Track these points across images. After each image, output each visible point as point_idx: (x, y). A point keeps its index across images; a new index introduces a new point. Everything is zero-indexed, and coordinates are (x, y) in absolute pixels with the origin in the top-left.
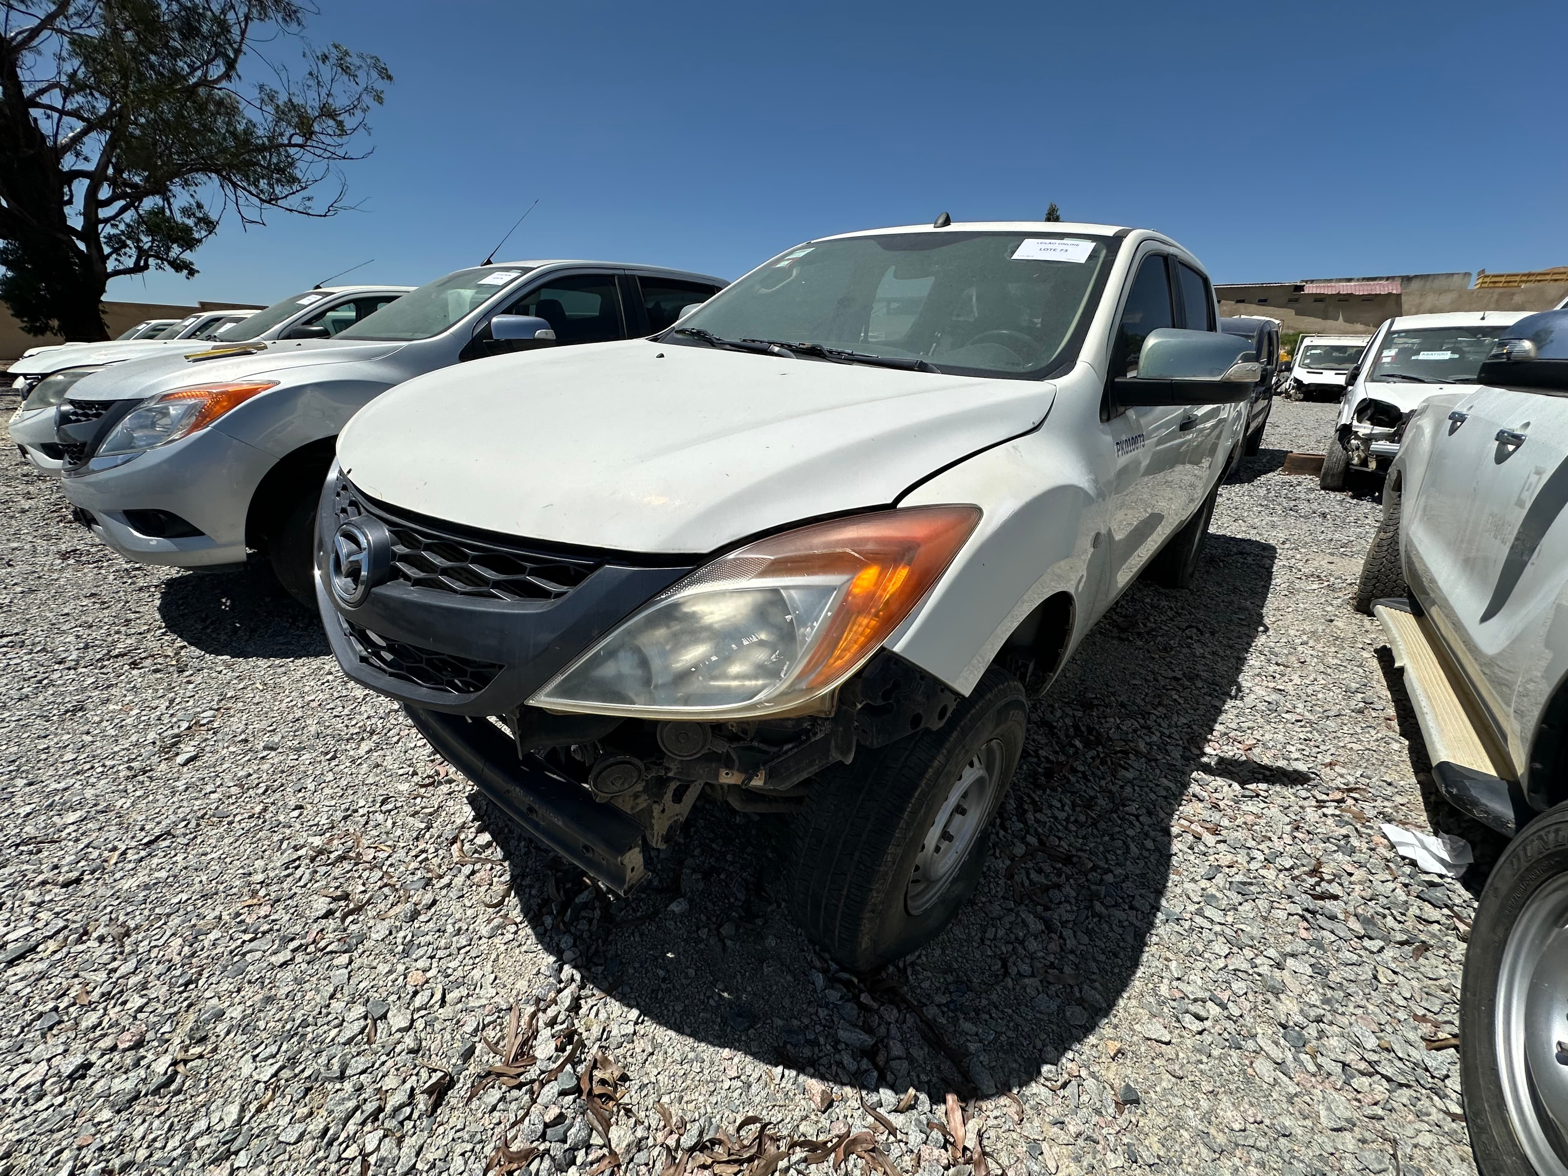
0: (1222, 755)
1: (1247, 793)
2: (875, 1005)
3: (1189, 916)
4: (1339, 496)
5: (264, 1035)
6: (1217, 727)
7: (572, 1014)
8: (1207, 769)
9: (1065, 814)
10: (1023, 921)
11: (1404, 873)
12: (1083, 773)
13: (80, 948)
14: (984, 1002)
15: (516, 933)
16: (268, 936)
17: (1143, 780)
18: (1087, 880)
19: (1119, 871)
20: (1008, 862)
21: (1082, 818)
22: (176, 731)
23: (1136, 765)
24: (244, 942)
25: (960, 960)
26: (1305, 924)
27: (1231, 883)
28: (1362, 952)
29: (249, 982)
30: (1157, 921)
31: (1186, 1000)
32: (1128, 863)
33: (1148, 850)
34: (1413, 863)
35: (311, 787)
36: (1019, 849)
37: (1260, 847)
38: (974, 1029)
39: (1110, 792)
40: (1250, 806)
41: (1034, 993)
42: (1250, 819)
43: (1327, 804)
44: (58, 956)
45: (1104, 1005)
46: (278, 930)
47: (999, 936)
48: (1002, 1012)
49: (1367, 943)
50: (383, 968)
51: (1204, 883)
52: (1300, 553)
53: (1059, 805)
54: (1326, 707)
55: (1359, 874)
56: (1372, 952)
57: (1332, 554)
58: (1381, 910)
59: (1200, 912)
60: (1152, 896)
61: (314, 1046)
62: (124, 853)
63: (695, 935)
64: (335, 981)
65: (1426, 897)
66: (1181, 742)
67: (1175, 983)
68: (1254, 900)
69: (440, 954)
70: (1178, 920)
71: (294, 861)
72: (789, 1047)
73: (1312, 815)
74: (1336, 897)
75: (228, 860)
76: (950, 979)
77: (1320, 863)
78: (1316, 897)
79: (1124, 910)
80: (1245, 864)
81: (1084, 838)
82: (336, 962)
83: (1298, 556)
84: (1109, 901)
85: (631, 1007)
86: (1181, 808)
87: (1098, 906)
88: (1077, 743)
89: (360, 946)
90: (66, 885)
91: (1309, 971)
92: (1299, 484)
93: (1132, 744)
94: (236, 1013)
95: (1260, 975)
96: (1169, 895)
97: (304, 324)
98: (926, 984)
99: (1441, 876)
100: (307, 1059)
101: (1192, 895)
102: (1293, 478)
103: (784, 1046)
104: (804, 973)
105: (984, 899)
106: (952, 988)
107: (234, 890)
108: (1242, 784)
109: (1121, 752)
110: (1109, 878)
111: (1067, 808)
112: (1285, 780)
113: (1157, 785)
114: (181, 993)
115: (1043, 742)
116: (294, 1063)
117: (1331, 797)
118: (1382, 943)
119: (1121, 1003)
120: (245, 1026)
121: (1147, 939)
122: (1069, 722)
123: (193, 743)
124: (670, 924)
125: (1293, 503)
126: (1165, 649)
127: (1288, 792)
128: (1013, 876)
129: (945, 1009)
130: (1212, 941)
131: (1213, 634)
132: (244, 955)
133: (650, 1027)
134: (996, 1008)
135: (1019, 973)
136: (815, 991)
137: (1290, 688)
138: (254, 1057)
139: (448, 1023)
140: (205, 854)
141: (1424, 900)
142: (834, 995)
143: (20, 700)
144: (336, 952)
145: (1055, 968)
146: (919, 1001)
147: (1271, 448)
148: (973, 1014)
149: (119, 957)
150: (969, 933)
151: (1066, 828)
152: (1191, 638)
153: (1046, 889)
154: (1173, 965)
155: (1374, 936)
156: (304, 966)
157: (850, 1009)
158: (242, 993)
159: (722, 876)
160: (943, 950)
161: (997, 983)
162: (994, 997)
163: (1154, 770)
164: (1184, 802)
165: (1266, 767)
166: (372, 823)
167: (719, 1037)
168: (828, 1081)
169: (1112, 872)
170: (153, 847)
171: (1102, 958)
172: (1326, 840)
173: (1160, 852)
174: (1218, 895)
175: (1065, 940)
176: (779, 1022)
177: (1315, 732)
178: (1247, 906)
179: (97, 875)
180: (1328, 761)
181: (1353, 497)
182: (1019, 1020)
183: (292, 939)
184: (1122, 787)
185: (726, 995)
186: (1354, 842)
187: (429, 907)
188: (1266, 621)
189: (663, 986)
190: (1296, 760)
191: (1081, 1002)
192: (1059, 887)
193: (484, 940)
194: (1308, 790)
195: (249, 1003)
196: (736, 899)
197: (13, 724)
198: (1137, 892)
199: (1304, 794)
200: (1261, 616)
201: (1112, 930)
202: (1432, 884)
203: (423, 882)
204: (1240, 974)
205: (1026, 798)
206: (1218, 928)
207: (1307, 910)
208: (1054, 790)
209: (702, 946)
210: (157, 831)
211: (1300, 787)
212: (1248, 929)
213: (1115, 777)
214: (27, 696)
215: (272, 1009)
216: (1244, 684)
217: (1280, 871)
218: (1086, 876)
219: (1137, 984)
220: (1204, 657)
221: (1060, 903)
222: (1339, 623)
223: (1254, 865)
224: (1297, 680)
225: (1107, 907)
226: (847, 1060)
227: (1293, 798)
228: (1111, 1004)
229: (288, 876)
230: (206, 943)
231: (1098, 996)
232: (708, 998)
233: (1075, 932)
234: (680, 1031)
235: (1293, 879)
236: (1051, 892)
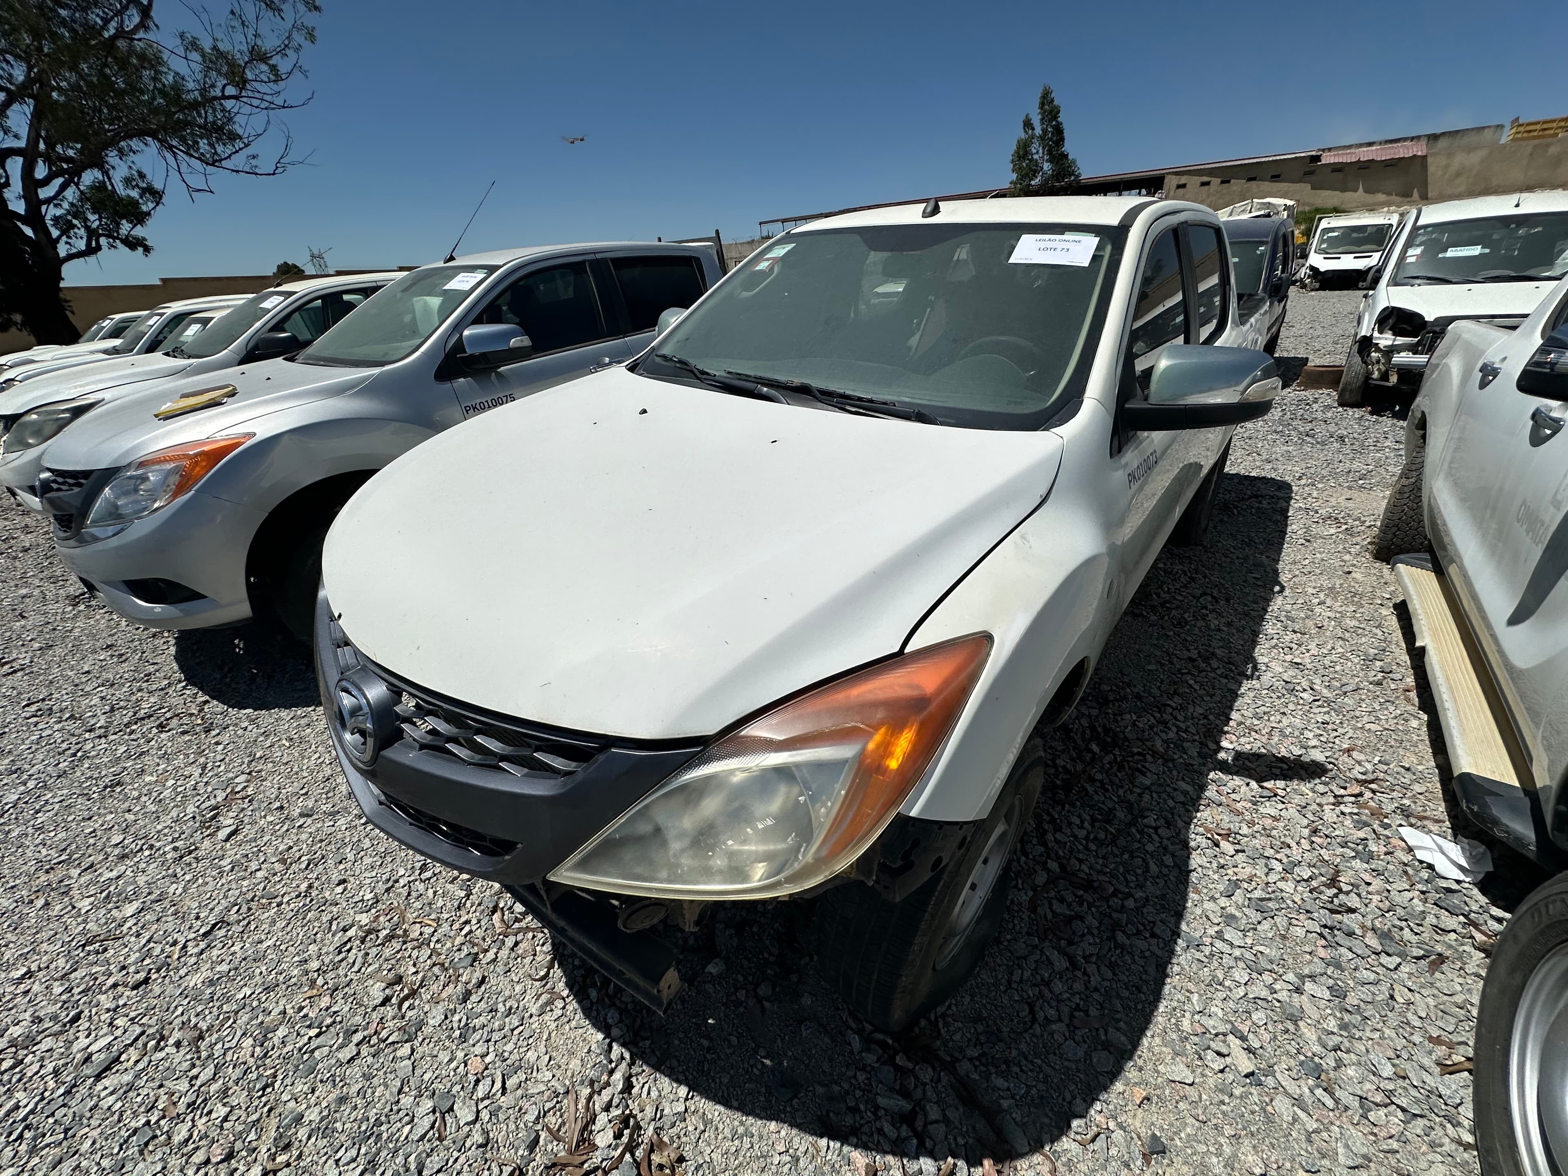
0: (1239, 748)
1: (1266, 793)
2: (910, 1066)
3: (1209, 940)
4: (1358, 413)
5: (343, 1138)
6: (1234, 715)
7: (626, 1095)
8: (1224, 767)
9: (1085, 832)
10: (1048, 958)
11: (1421, 878)
12: (1101, 782)
13: (162, 1055)
14: (1014, 1053)
15: (564, 1008)
16: (332, 1029)
17: (1161, 785)
18: (1109, 907)
19: (1139, 894)
20: (1030, 894)
21: (1102, 835)
22: (213, 802)
23: (1153, 768)
24: (310, 1038)
25: (988, 1006)
26: (1323, 942)
27: (1249, 899)
28: (1379, 970)
29: (321, 1081)
30: (1178, 949)
31: (1208, 1035)
32: (1148, 883)
33: (1167, 866)
34: (1431, 867)
35: (350, 856)
36: (1041, 878)
37: (1278, 856)
38: (1006, 1084)
39: (1128, 802)
40: (1269, 808)
41: (1061, 1040)
42: (1268, 822)
43: (1346, 799)
44: (141, 1066)
45: (1129, 1047)
46: (341, 1022)
47: (1025, 978)
48: (1032, 1062)
49: (1384, 959)
50: (444, 1057)
51: (1223, 902)
52: (1317, 489)
53: (1078, 822)
54: (1344, 680)
55: (1377, 884)
56: (1388, 969)
57: (1350, 488)
58: (1398, 923)
59: (1220, 935)
60: (1173, 920)
61: (391, 1146)
62: (185, 947)
63: (733, 998)
64: (401, 1074)
65: (1443, 904)
66: (1197, 738)
67: (1197, 1017)
68: (1272, 918)
69: (496, 1036)
70: (1198, 946)
71: (346, 943)
72: (831, 1115)
73: (1330, 815)
74: (1352, 911)
75: (283, 947)
76: (980, 1028)
77: (1337, 872)
78: (1332, 911)
79: (1146, 938)
80: (1263, 877)
81: (1104, 858)
82: (399, 1054)
83: (1315, 494)
84: (1131, 929)
85: (680, 1082)
86: (1199, 815)
87: (1120, 937)
88: (1095, 747)
89: (419, 1033)
90: (136, 987)
91: (1327, 995)
92: (1316, 401)
93: (1148, 743)
94: (313, 1115)
95: (1279, 1001)
96: (1188, 916)
97: (271, 330)
98: (957, 1037)
99: (1458, 882)
100: (385, 1160)
101: (1211, 917)
102: (1309, 394)
103: (828, 1115)
104: (841, 1033)
105: (1009, 937)
106: (983, 1038)
107: (293, 980)
108: (1260, 780)
109: (1139, 754)
110: (1130, 903)
111: (1086, 825)
112: (1303, 773)
113: (1175, 790)
114: (260, 1097)
115: (1060, 748)
116: (374, 1166)
117: (1349, 791)
118: (1399, 960)
119: (1145, 1042)
120: (325, 1129)
121: (1169, 970)
122: (1085, 722)
123: (231, 814)
124: (709, 988)
125: (1309, 427)
126: (1180, 623)
127: (1305, 787)
128: (1036, 908)
129: (977, 1063)
130: (1232, 967)
131: (1228, 600)
132: (313, 1051)
133: (701, 1103)
134: (1026, 1058)
135: (1046, 1018)
136: (852, 1052)
137: (1307, 660)
138: (337, 1161)
139: (511, 1111)
140: (261, 942)
141: (1441, 908)
142: (870, 1059)
143: (59, 777)
144: (398, 1042)
145: (1080, 1010)
146: (951, 1056)
147: (1285, 355)
148: (1004, 1067)
149: (198, 1063)
150: (996, 977)
151: (1087, 848)
152: (1206, 608)
153: (1069, 920)
154: (1195, 998)
155: (1391, 952)
156: (370, 1059)
157: (887, 1073)
158: (317, 1094)
159: (755, 929)
160: (972, 996)
161: (1026, 1031)
162: (1023, 1047)
163: (1171, 771)
164: (1202, 808)
165: (1283, 759)
166: (414, 894)
167: (764, 1109)
168: (871, 1150)
169: (1132, 896)
170: (211, 937)
171: (1126, 994)
172: (1344, 845)
173: (1180, 868)
174: (1238, 914)
175: (1089, 977)
176: (820, 1090)
177: (1333, 714)
178: (1266, 925)
179: (163, 973)
180: (1346, 746)
181: (1372, 413)
182: (1048, 1070)
183: (356, 1031)
184: (1140, 795)
185: (767, 1062)
186: (1373, 847)
187: (479, 986)
188: (1283, 578)
189: (709, 1056)
190: (1314, 747)
191: (1107, 1046)
192: (1082, 919)
193: (535, 1018)
194: (1326, 784)
195: (324, 1104)
196: (770, 954)
197: (57, 806)
198: (1158, 918)
199: (1321, 788)
200: (1276, 573)
201: (1134, 962)
202: (1449, 890)
203: (470, 959)
204: (1259, 1002)
205: (1045, 817)
206: (1237, 952)
207: (1325, 926)
208: (1073, 805)
209: (742, 1010)
210: (212, 920)
211: (1317, 781)
212: (1267, 951)
213: (1132, 783)
214: (65, 772)
215: (346, 1109)
216: (1261, 659)
217: (1299, 882)
218: (1108, 901)
219: (1160, 1019)
220: (1219, 630)
221: (1083, 935)
222: (1357, 575)
223: (1273, 878)
224: (1314, 651)
225: (1129, 937)
226: (887, 1128)
227: (1311, 794)
228: (1135, 1044)
229: (342, 960)
230: (276, 1040)
231: (1123, 1038)
232: (752, 1067)
233: (1098, 967)
234: (728, 1105)
235: (1311, 892)
236: (1074, 924)
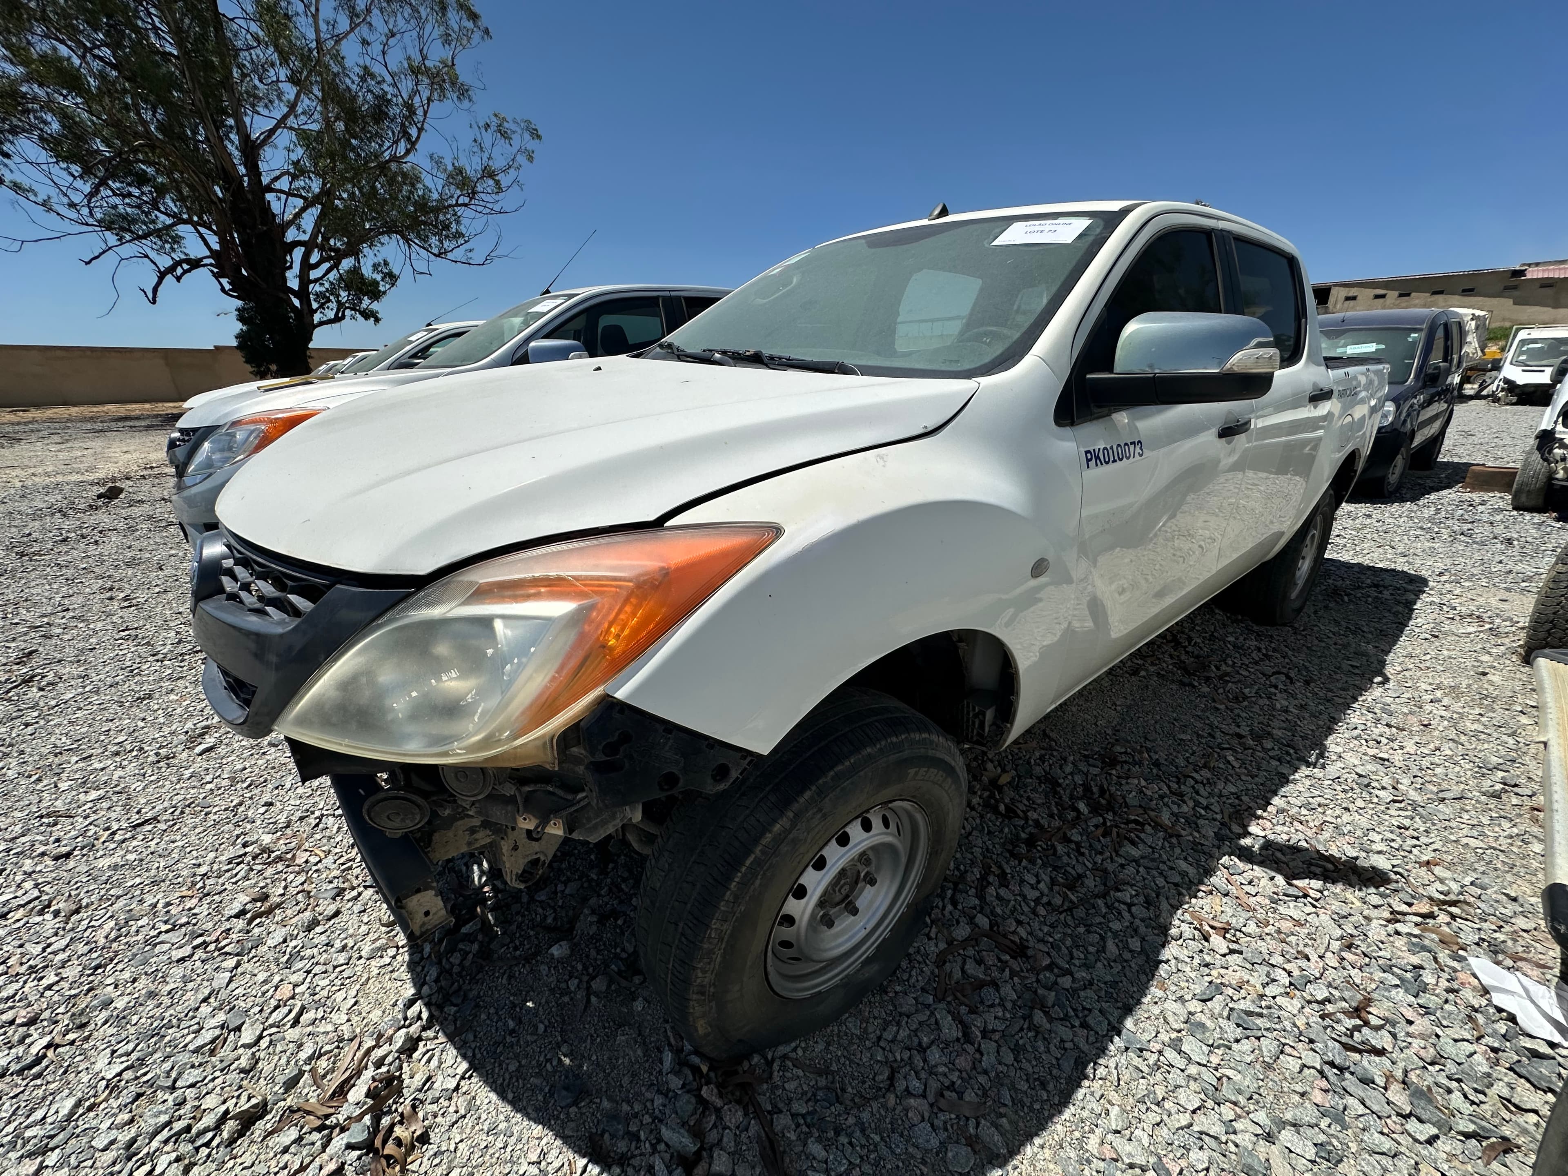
0: (1272, 837)
1: (1296, 892)
2: (719, 1103)
3: (1157, 1047)
4: (1538, 518)
5: (132, 1030)
6: (1276, 801)
7: (403, 1057)
8: (1246, 855)
9: (1037, 894)
10: (937, 1023)
11: (1495, 1031)
12: (1078, 844)
13: (38, 919)
14: (851, 1120)
15: (394, 957)
16: (184, 929)
17: (1153, 860)
18: (1038, 981)
19: (1082, 974)
20: (942, 946)
21: (1058, 901)
22: (209, 722)
23: (1149, 841)
24: (160, 933)
25: (842, 1060)
26: (1324, 1084)
27: (1231, 1009)
28: (1404, 1140)
29: (146, 973)
30: (1112, 1047)
31: (1119, 1164)
32: (1099, 964)
33: (1131, 951)
34: (1512, 1018)
35: (288, 786)
36: (962, 931)
37: (1288, 966)
38: (824, 1153)
39: (1105, 871)
40: (1293, 910)
41: (916, 1120)
42: (1286, 926)
43: (1408, 918)
44: (18, 925)
45: (1004, 1151)
46: (195, 925)
47: (899, 1038)
48: (868, 1138)
49: (1412, 1125)
50: (261, 977)
51: (1194, 1006)
52: (1463, 587)
53: (1033, 881)
54: (1445, 786)
55: (1422, 1024)
56: (1416, 1140)
57: (1508, 590)
58: (1445, 1081)
59: (1176, 1045)
60: (1117, 1013)
61: (168, 1050)
62: (114, 833)
63: (563, 985)
64: (216, 984)
65: (1523, 1071)
66: (1219, 817)
67: (1110, 1137)
68: (1258, 1038)
69: (317, 969)
70: (1141, 1050)
71: (240, 856)
72: (607, 1136)
73: (1376, 931)
74: (1380, 1052)
75: (188, 850)
76: (822, 1082)
77: (1368, 1001)
78: (1347, 1047)
79: (1073, 1026)
80: (1259, 988)
81: (1052, 926)
82: (224, 965)
83: (1458, 591)
84: (1058, 1012)
85: (464, 1057)
86: (1194, 901)
87: (1039, 1017)
88: (1082, 806)
89: (254, 951)
90: (56, 858)
91: (1311, 1152)
92: (1483, 503)
93: (1152, 814)
94: (120, 1004)
95: (1237, 1146)
96: (1140, 1013)
97: (411, 357)
98: (791, 1086)
99: (1552, 1045)
100: (154, 1062)
101: (1171, 1019)
102: (1476, 497)
103: (602, 1135)
104: (658, 1049)
105: (898, 988)
106: (820, 1094)
107: (180, 880)
108: (1290, 878)
109: (1136, 822)
110: (1066, 982)
111: (1042, 885)
112: (1354, 878)
113: (1171, 868)
114: (89, 976)
115: (1039, 801)
116: (142, 1064)
117: (1414, 909)
118: (1435, 1131)
119: (1029, 1150)
120: (120, 1020)
121: (1089, 1070)
122: (1079, 780)
123: (217, 735)
124: (544, 969)
125: (1465, 527)
126: (1237, 698)
127: (1353, 895)
128: (944, 963)
129: (801, 1121)
130: (1178, 1087)
131: (1307, 683)
132: (155, 945)
133: (476, 1085)
134: (863, 1131)
135: (907, 1089)
136: (660, 1072)
137: (1397, 758)
138: (114, 1052)
139: (291, 1045)
140: (173, 842)
141: (1521, 1076)
142: (675, 1083)
143: (111, 686)
144: (230, 954)
145: (955, 1090)
146: (775, 1106)
147: (1456, 460)
148: (831, 1134)
149: (61, 933)
150: (866, 1028)
151: (1034, 912)
152: (1276, 687)
153: (981, 985)
154: (1115, 1111)
155: (1423, 1117)
156: (198, 963)
157: (686, 1103)
158: (136, 984)
159: (620, 922)
160: (828, 1044)
161: (875, 1098)
162: (865, 1116)
163: (1172, 847)
164: (1200, 894)
165: (1330, 859)
166: (321, 826)
167: (537, 1110)
169: (1072, 975)
170: (138, 829)
171: (1023, 1086)
172: (1387, 969)
173: (1148, 956)
174: (1209, 1023)
175: (982, 1054)
176: (606, 1104)
177: (1417, 819)
178: (1246, 1046)
179: (84, 851)
180: (1425, 858)
181: (1558, 520)
182: (884, 1151)
183: (201, 935)
184: (1122, 866)
185: (567, 1061)
186: (1428, 978)
187: (329, 919)
188: (1389, 670)
189: (509, 1039)
190: (1379, 852)
191: (972, 1142)
192: (995, 984)
193: (363, 961)
194: (1382, 895)
195: (136, 995)
196: (623, 950)
197: (95, 707)
198: (1097, 1006)
199: (1375, 900)
200: (1383, 663)
201: (1048, 1051)
202: (1535, 1054)
203: (335, 891)
204: (1206, 1139)
205: (994, 869)
206: (1193, 1070)
207: (1332, 1064)
208: (1032, 862)
209: (566, 999)
210: (149, 816)
211: (1372, 890)
212: (1237, 1078)
213: (1117, 852)
214: (117, 683)
215: (151, 1003)
216: (1333, 748)
217: (1309, 1002)
218: (1038, 974)
219: (1058, 1129)
220: (1287, 711)
221: (992, 1006)
222: (1496, 678)
223: (1271, 990)
224: (1410, 747)
225: (1051, 1020)
227: (1358, 904)
228: (1014, 1151)
229: (227, 871)
230: (134, 929)
231: (997, 1137)
232: (547, 1061)
233: (999, 1046)
234: (502, 1095)
235: (1322, 1017)
236: (984, 990)
